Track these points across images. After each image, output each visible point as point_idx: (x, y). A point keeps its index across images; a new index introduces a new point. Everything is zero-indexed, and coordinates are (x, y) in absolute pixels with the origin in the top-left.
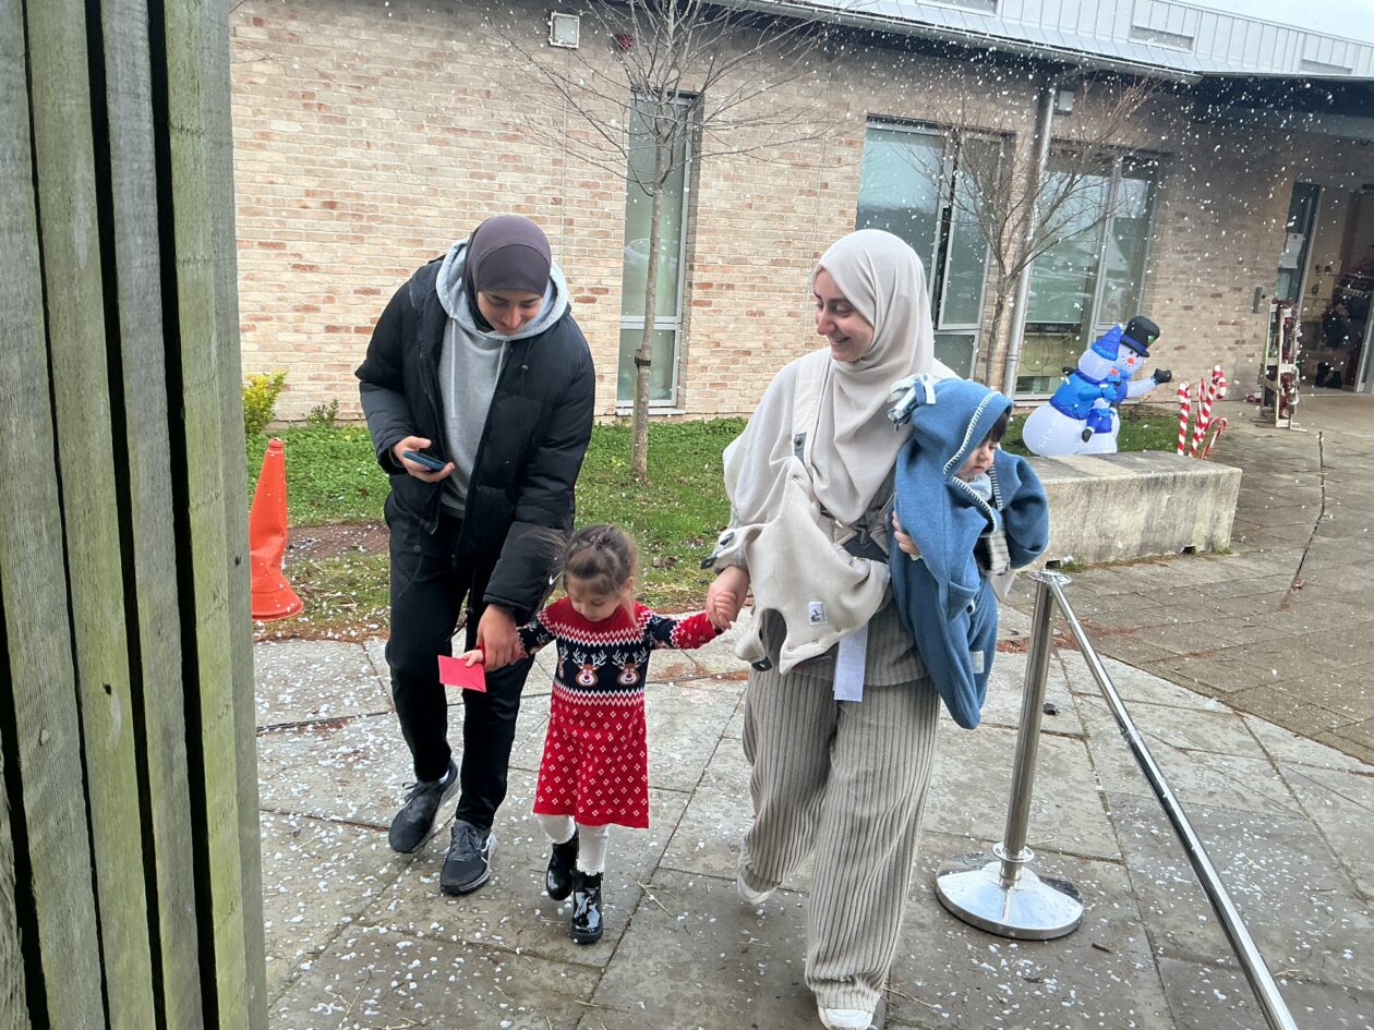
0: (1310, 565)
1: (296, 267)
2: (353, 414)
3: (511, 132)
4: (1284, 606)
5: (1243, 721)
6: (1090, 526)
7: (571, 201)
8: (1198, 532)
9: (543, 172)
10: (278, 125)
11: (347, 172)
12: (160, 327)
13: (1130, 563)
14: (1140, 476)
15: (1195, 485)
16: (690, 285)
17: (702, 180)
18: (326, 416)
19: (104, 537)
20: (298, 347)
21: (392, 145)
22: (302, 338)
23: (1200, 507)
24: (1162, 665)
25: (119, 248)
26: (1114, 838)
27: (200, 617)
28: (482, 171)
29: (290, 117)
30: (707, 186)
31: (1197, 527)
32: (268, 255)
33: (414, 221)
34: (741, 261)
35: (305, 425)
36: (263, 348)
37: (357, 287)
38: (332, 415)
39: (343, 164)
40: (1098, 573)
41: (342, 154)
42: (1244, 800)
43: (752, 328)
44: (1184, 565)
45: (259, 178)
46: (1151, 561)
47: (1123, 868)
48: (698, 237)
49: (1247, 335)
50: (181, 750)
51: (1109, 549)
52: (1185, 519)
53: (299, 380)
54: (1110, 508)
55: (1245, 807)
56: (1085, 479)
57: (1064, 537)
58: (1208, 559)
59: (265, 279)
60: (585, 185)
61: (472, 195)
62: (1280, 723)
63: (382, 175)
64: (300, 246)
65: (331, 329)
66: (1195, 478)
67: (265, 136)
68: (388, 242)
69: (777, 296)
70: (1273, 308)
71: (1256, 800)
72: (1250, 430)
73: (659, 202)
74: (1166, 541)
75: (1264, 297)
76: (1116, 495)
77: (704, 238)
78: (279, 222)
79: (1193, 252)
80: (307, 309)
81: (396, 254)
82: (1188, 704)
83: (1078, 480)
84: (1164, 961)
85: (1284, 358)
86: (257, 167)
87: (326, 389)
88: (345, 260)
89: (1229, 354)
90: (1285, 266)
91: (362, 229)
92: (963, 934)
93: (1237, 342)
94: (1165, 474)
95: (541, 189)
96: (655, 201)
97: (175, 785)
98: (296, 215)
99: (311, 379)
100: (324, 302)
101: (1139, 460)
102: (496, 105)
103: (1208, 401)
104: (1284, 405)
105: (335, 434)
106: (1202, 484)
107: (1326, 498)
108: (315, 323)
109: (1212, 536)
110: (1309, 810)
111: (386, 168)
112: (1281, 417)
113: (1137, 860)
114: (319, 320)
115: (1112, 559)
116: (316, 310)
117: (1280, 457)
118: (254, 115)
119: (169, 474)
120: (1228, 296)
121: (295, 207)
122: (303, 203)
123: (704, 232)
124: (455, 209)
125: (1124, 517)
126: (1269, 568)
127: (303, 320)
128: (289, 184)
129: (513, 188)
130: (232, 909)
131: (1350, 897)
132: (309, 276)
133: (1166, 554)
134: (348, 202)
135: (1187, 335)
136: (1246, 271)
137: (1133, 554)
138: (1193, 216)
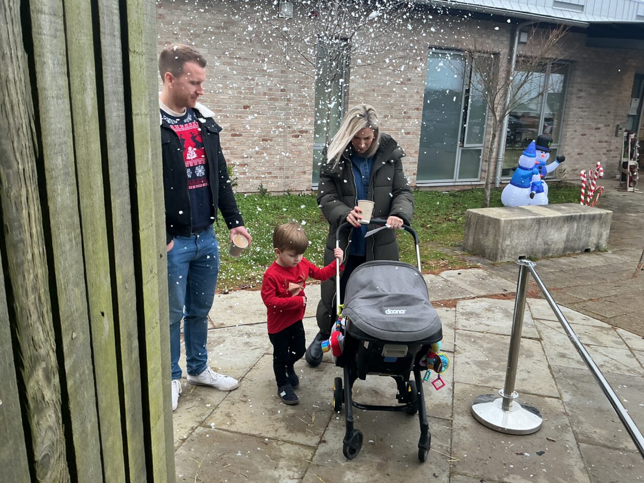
3: (261, 59)
4: (634, 276)
5: (616, 331)
6: (540, 240)
7: (290, 90)
8: (592, 241)
9: (276, 77)
12: (125, 145)
13: (560, 257)
14: (563, 215)
15: (590, 219)
17: (351, 78)
19: (100, 243)
23: (592, 229)
24: (576, 305)
25: (106, 107)
26: (555, 387)
27: (144, 281)
28: (248, 77)
30: (353, 81)
31: (591, 239)
40: (543, 262)
42: (618, 369)
44: (585, 257)
46: (569, 256)
47: (560, 401)
49: (613, 147)
50: (136, 343)
51: (549, 250)
52: (585, 235)
54: (549, 231)
55: (619, 372)
56: (537, 217)
57: (527, 245)
58: (597, 254)
62: (634, 332)
66: (590, 216)
70: (625, 134)
71: (624, 368)
72: (615, 193)
74: (576, 246)
75: (621, 129)
76: (552, 224)
79: (586, 108)
82: (590, 323)
83: (534, 217)
84: (583, 445)
85: (631, 157)
89: (604, 156)
90: (630, 114)
93: (608, 151)
94: (576, 214)
95: (275, 85)
97: (133, 359)
101: (563, 207)
103: (595, 179)
104: (631, 180)
106: (593, 218)
109: (598, 243)
112: (630, 186)
113: (567, 397)
115: (550, 254)
117: (630, 205)
119: (130, 214)
120: (604, 129)
124: (236, 95)
125: (556, 235)
126: (626, 258)
130: (159, 418)
133: (576, 252)
135: (583, 148)
136: (612, 117)
137: (560, 252)
138: (585, 91)
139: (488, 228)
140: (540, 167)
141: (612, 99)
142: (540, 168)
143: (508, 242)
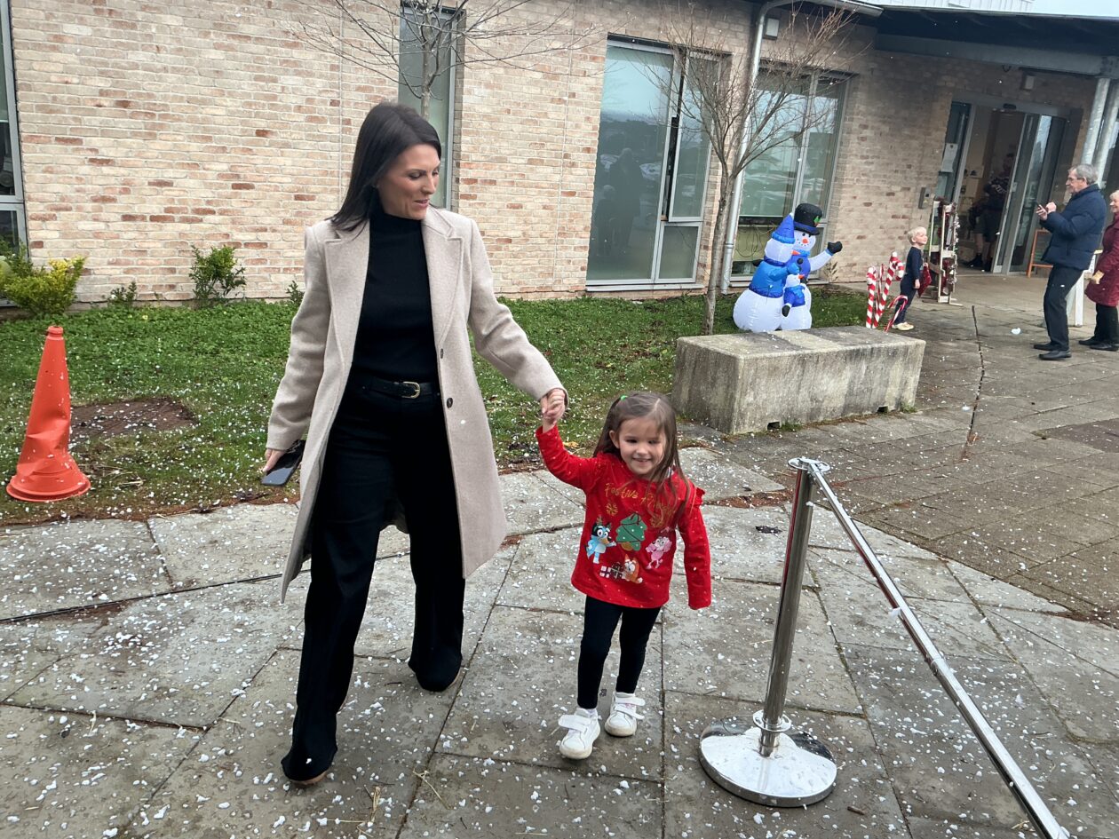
0: (980, 420)
1: (92, 161)
2: (151, 295)
3: (291, 39)
4: (964, 454)
5: (947, 567)
6: (804, 393)
7: (348, 104)
8: (890, 395)
9: (321, 76)
10: (71, 29)
11: (137, 74)
13: (837, 422)
14: (845, 348)
15: (888, 355)
16: (458, 180)
17: (466, 86)
18: (125, 297)
20: (97, 235)
21: (181, 50)
22: (101, 226)
23: (892, 373)
24: (872, 515)
26: (853, 691)
28: (266, 74)
29: (82, 21)
30: (469, 92)
31: (889, 391)
32: (66, 150)
33: (204, 119)
34: (502, 160)
35: (106, 305)
36: (64, 236)
37: (151, 180)
38: (130, 297)
39: (135, 66)
40: (810, 432)
41: (135, 57)
42: (961, 646)
43: (512, 219)
44: (879, 423)
45: (53, 78)
46: (852, 420)
47: (864, 721)
48: (464, 138)
51: (818, 410)
52: (880, 384)
53: (99, 265)
54: (820, 377)
55: (962, 654)
56: (800, 352)
57: (782, 402)
58: (898, 417)
59: (64, 172)
60: (359, 89)
61: (257, 97)
62: (979, 567)
63: (171, 77)
64: (96, 142)
65: (127, 218)
66: (888, 350)
67: (59, 38)
68: (179, 138)
69: (533, 191)
70: (936, 203)
71: (969, 643)
73: (426, 104)
74: (865, 402)
75: (928, 195)
76: (825, 365)
77: (468, 139)
78: (75, 119)
79: (873, 157)
80: (105, 199)
81: (187, 149)
82: (899, 552)
83: (794, 353)
84: (914, 820)
85: (945, 246)
86: (53, 68)
87: (125, 273)
88: (139, 155)
89: (899, 242)
90: (943, 170)
91: (154, 126)
92: (728, 805)
94: (865, 347)
95: (320, 92)
96: (422, 103)
98: (91, 112)
99: (110, 263)
100: (121, 193)
101: (842, 334)
102: (277, 14)
103: (889, 282)
104: (944, 285)
105: (133, 314)
106: (893, 354)
107: (985, 362)
108: (112, 212)
109: (901, 397)
110: (1016, 653)
111: (175, 70)
112: (942, 294)
113: (876, 712)
114: (116, 210)
115: (821, 419)
116: (113, 200)
117: (944, 327)
118: (47, 18)
120: (900, 195)
121: (90, 106)
122: (98, 102)
123: (468, 133)
124: (241, 109)
125: (832, 384)
126: (947, 424)
127: (101, 210)
128: (83, 84)
129: (295, 90)
131: (1062, 739)
132: (106, 169)
133: (864, 414)
134: (141, 101)
135: (867, 227)
136: (914, 174)
137: (838, 414)
138: (873, 128)
139: (715, 373)
140: (800, 260)
141: (915, 143)
142: (799, 262)
143: (750, 399)
